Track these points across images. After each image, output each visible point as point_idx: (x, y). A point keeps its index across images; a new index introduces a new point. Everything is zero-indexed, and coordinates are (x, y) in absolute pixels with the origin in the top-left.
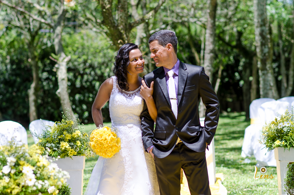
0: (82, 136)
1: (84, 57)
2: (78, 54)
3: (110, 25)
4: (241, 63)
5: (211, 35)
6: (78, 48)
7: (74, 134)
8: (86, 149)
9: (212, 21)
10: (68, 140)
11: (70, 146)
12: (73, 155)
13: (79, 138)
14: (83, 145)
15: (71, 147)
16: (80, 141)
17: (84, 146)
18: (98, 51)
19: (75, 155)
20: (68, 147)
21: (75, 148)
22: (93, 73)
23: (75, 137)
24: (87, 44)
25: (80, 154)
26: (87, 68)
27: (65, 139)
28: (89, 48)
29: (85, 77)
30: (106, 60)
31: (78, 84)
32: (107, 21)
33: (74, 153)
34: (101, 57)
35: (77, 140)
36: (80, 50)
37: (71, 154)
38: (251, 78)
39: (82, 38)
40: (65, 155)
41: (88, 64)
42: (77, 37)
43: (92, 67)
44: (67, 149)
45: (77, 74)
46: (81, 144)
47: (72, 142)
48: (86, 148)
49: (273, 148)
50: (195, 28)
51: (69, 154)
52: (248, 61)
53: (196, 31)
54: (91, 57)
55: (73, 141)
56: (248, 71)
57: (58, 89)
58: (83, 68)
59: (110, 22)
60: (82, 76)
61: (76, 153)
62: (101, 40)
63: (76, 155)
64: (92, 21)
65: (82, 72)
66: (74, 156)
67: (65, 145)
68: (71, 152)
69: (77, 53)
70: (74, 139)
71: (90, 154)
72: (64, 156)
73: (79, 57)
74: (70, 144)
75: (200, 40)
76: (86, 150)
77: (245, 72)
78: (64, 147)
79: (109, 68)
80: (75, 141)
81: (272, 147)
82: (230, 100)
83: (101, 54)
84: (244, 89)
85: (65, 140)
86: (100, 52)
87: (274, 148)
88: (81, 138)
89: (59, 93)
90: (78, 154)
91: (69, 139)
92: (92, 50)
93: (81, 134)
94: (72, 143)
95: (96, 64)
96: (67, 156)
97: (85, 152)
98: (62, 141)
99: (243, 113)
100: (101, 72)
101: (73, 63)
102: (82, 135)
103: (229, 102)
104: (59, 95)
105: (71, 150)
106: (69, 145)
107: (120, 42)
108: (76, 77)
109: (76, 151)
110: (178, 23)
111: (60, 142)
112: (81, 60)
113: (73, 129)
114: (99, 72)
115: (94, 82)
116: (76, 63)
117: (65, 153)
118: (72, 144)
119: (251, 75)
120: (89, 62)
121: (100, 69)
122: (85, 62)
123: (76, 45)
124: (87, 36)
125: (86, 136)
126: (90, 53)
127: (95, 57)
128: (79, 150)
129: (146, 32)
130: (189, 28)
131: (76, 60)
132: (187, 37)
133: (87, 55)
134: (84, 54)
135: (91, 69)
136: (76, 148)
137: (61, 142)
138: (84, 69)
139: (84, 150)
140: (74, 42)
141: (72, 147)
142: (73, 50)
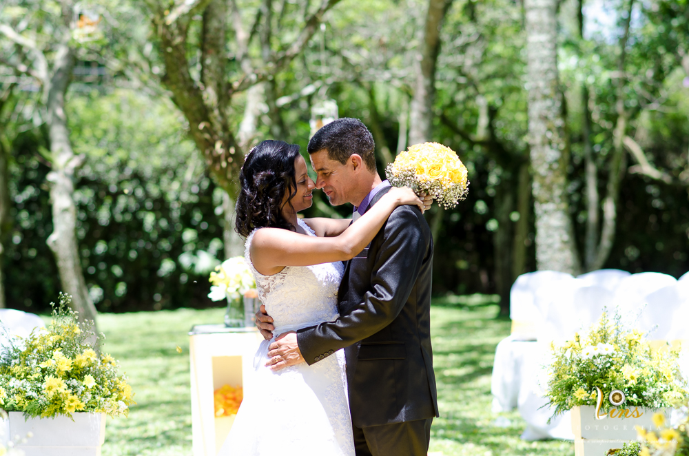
0: (99, 364)
1: (120, 154)
2: (108, 145)
3: (181, 85)
4: (493, 179)
5: (425, 115)
6: (105, 132)
7: (79, 357)
8: (107, 397)
9: (428, 82)
10: (64, 374)
11: (69, 387)
12: (76, 411)
13: (91, 368)
14: (100, 387)
15: (70, 391)
16: (95, 376)
17: (104, 389)
18: (154, 140)
19: (80, 411)
20: (63, 391)
21: (80, 393)
22: (140, 193)
23: (83, 365)
24: (127, 122)
25: (92, 407)
26: (128, 180)
27: (57, 370)
28: (132, 131)
29: (122, 202)
30: (173, 163)
31: (104, 216)
32: (173, 77)
33: (78, 406)
34: (161, 156)
35: (86, 373)
36: (111, 136)
37: (70, 407)
38: (515, 216)
39: (118, 108)
40: (56, 410)
41: (128, 172)
42: (105, 105)
43: (138, 177)
44: (61, 396)
45: (102, 193)
46: (96, 384)
47: (73, 378)
48: (109, 393)
49: (567, 407)
50: (387, 93)
51: (64, 409)
52: (508, 175)
53: (387, 103)
54: (136, 154)
55: (76, 375)
56: (508, 201)
57: (51, 231)
58: (117, 180)
59: (181, 78)
60: (115, 197)
61: (83, 405)
62: (162, 114)
63: (83, 411)
64: (141, 69)
65: (113, 188)
66: (77, 413)
67: (55, 387)
68: (72, 402)
69: (104, 142)
70: (79, 372)
71: (118, 407)
72: (52, 412)
73: (109, 154)
74: (69, 382)
75: (397, 125)
76: (108, 399)
77: (502, 200)
78: (54, 390)
79: (180, 181)
80: (81, 376)
81: (565, 403)
82: (462, 264)
83: (161, 148)
84: (499, 240)
85: (56, 373)
86: (158, 142)
87: (570, 407)
88: (98, 368)
89: (55, 242)
90: (88, 407)
91: (66, 370)
92: (140, 137)
93: (96, 359)
94: (74, 380)
95: (148, 172)
96: (61, 413)
97: (106, 402)
98: (49, 375)
99: (496, 298)
100: (161, 191)
101: (93, 167)
102: (100, 361)
103: (461, 271)
104: (54, 249)
105: (70, 397)
106: (66, 386)
107: (205, 127)
108: (99, 201)
109: (82, 402)
110: (346, 80)
111: (44, 377)
112: (112, 161)
113: (77, 345)
114: (154, 191)
115: (141, 215)
116: (100, 168)
117: (56, 404)
118: (74, 382)
119: (515, 208)
120: (132, 166)
121: (158, 182)
122: (122, 165)
123: (103, 125)
124: (130, 102)
125: (110, 363)
126: (135, 143)
127: (147, 155)
128: (90, 398)
129: (267, 102)
130: (371, 94)
131: (100, 161)
132: (366, 114)
133: (129, 150)
134: (119, 146)
135: (135, 183)
136: (83, 393)
137: (46, 377)
138: (119, 183)
139: (103, 399)
140: (98, 118)
141: (74, 389)
142: (94, 136)
